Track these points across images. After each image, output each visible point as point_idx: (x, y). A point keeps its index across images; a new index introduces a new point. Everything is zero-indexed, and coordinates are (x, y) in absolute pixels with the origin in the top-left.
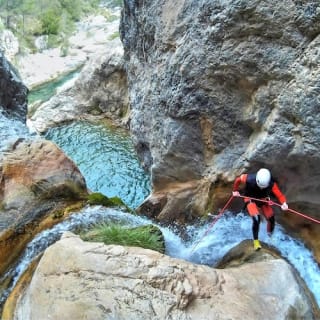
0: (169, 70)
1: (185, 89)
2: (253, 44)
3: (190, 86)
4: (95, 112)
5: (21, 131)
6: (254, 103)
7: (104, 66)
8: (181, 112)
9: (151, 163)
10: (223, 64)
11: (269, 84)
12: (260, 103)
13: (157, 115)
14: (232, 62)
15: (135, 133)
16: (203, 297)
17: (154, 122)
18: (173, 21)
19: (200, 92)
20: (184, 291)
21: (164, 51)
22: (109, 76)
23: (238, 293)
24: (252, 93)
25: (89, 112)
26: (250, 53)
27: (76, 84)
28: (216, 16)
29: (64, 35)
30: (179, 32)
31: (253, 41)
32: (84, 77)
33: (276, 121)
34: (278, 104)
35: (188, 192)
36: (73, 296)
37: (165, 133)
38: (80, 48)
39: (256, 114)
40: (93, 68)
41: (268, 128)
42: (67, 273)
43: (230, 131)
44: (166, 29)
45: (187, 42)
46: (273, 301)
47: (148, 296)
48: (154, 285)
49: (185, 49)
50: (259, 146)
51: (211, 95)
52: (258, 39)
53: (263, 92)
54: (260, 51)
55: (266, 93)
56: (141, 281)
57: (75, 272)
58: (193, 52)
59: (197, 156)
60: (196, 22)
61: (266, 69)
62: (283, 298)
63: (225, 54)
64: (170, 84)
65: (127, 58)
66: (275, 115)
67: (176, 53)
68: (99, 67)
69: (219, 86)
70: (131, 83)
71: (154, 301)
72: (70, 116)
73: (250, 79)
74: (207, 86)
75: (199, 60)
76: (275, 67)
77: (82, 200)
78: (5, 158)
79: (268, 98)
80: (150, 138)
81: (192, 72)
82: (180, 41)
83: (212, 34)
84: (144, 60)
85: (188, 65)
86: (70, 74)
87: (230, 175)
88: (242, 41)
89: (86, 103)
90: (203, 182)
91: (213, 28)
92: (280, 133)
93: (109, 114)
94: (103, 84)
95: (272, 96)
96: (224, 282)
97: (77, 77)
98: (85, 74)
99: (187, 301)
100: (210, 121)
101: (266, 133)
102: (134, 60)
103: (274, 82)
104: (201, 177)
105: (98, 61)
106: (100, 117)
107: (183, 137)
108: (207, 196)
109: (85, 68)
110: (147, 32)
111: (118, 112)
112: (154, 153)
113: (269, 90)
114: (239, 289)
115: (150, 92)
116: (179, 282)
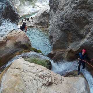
0: (61, 16)
1: (65, 22)
2: (86, 11)
3: (66, 21)
4: (40, 25)
5: (15, 27)
6: (84, 29)
7: (44, 12)
8: (63, 29)
9: (53, 42)
10: (77, 16)
11: (89, 24)
12: (86, 29)
13: (56, 29)
14: (79, 16)
15: (50, 33)
16: (55, 84)
17: (55, 30)
18: (64, 2)
19: (69, 24)
20: (49, 81)
21: (60, 10)
22: (45, 15)
23: (67, 85)
24: (84, 26)
25: (38, 25)
26: (85, 14)
27: (36, 16)
28: (76, 2)
29: (34, 2)
30: (65, 5)
31: (86, 10)
32: (38, 15)
33: (90, 36)
34: (91, 31)
35: (62, 52)
36: (17, 75)
37: (58, 34)
38: (38, 6)
39: (84, 33)
40: (41, 13)
41: (87, 38)
42: (17, 69)
43: (76, 37)
44: (62, 4)
45: (67, 8)
46: (76, 90)
47: (37, 80)
48: (40, 77)
49: (66, 10)
50: (84, 43)
51: (72, 25)
52: (88, 10)
53: (87, 26)
54: (88, 14)
55: (88, 27)
56: (36, 75)
57: (19, 69)
58: (69, 11)
59: (66, 42)
60: (70, 2)
61: (89, 20)
62: (79, 90)
63: (78, 13)
64: (61, 20)
65: (50, 11)
66: (89, 34)
67: (64, 11)
68: (43, 12)
69: (75, 23)
70: (51, 18)
71: (38, 82)
72: (33, 25)
73: (84, 22)
74: (71, 22)
75: (70, 14)
76: (91, 19)
77: (29, 49)
78: (8, 34)
79: (88, 28)
80: (54, 35)
81: (68, 17)
82: (65, 8)
83: (75, 7)
84: (55, 12)
85: (67, 15)
86: (34, 13)
87: (74, 50)
88: (83, 10)
89: (38, 22)
90: (66, 50)
91: (75, 5)
92: (90, 40)
93: (44, 26)
94: (43, 17)
95: (89, 28)
96: (63, 81)
97: (36, 14)
98: (39, 14)
99: (49, 84)
100: (71, 32)
101: (86, 39)
102: (52, 12)
103: (91, 24)
104: (66, 49)
105: (43, 11)
106: (41, 27)
107: (63, 36)
108: (67, 55)
109: (39, 12)
110: (57, 4)
111: (46, 26)
112: (54, 39)
113: (89, 26)
114: (67, 84)
115: (55, 21)
116: (48, 78)
